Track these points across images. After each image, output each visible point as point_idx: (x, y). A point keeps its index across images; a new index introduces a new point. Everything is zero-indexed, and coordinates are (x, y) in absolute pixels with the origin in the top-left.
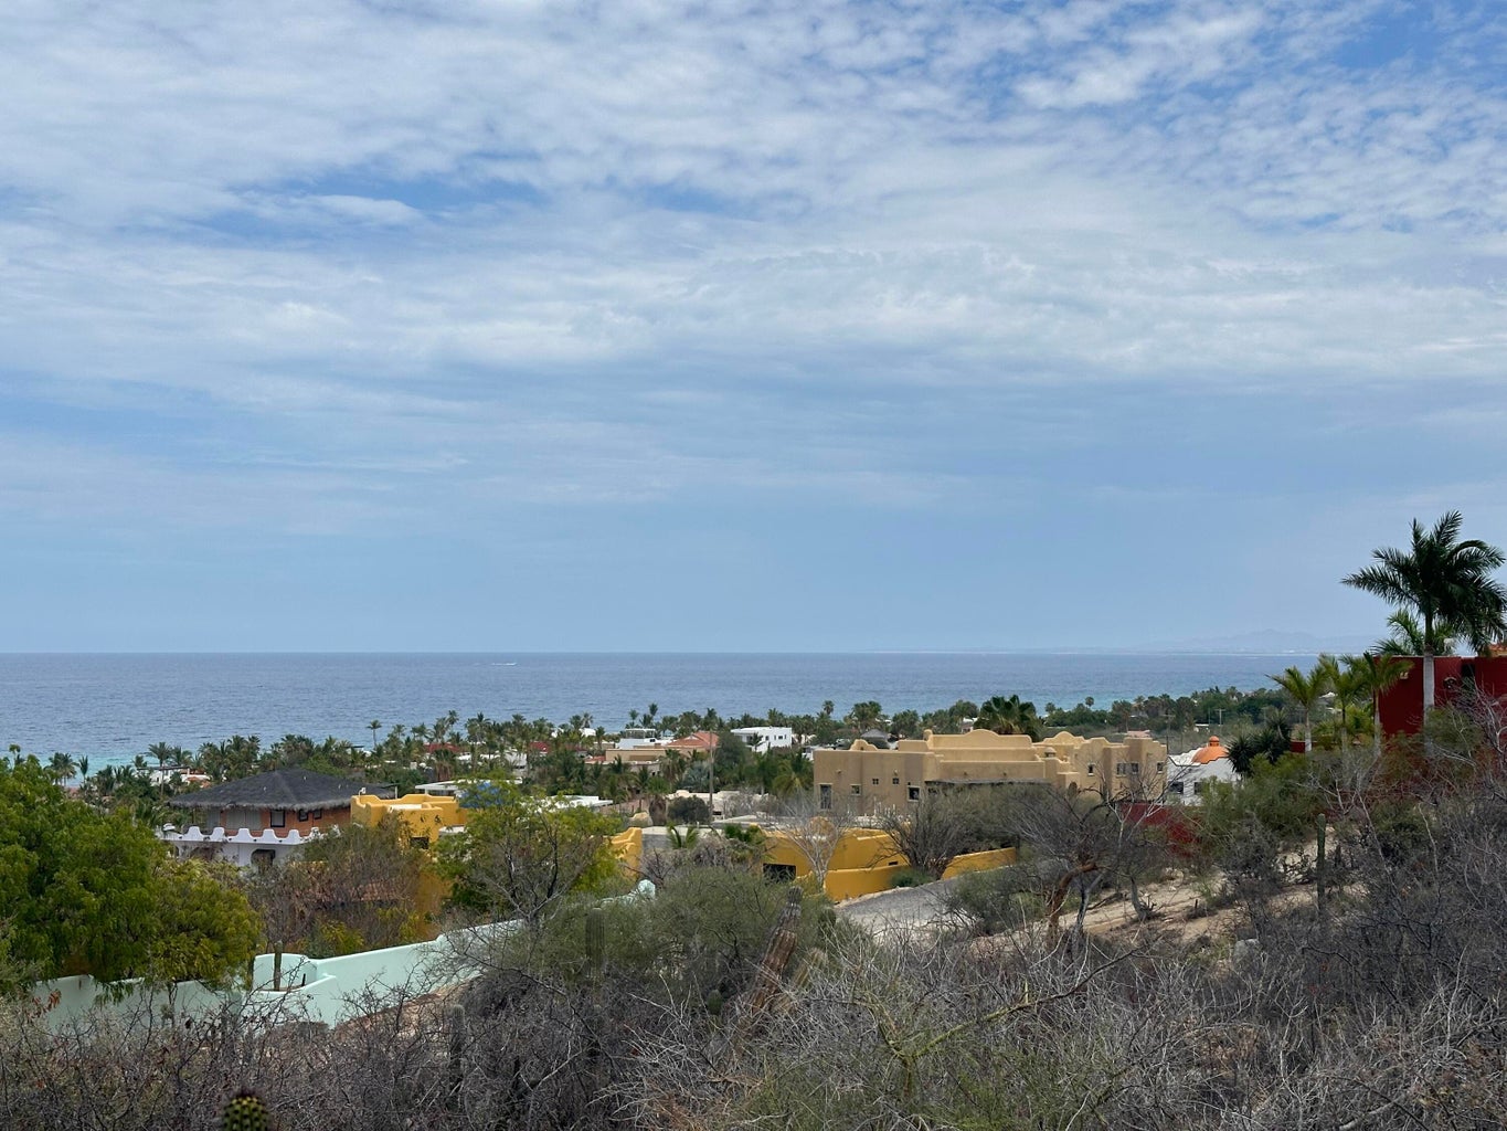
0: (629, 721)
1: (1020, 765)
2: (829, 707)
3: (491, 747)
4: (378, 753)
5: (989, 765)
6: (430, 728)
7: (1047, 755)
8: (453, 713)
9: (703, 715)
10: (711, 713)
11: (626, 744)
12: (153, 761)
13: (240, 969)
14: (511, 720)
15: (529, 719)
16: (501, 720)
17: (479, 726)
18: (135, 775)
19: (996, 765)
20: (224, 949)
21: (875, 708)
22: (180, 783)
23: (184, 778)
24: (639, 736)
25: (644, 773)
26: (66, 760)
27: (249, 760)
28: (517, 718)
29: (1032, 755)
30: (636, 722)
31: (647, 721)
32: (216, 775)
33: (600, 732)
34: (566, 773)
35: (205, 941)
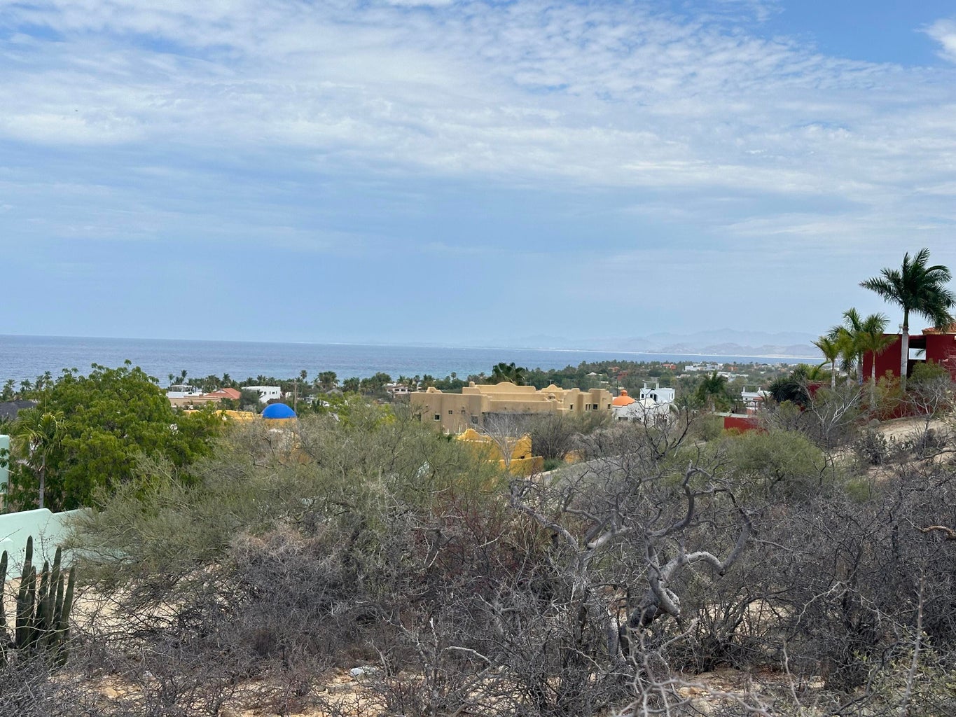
1: (538, 403)
2: (304, 374)
5: (519, 403)
7: (550, 398)
8: (48, 373)
9: (221, 377)
10: (226, 377)
19: (524, 404)
24: (179, 390)
29: (542, 397)
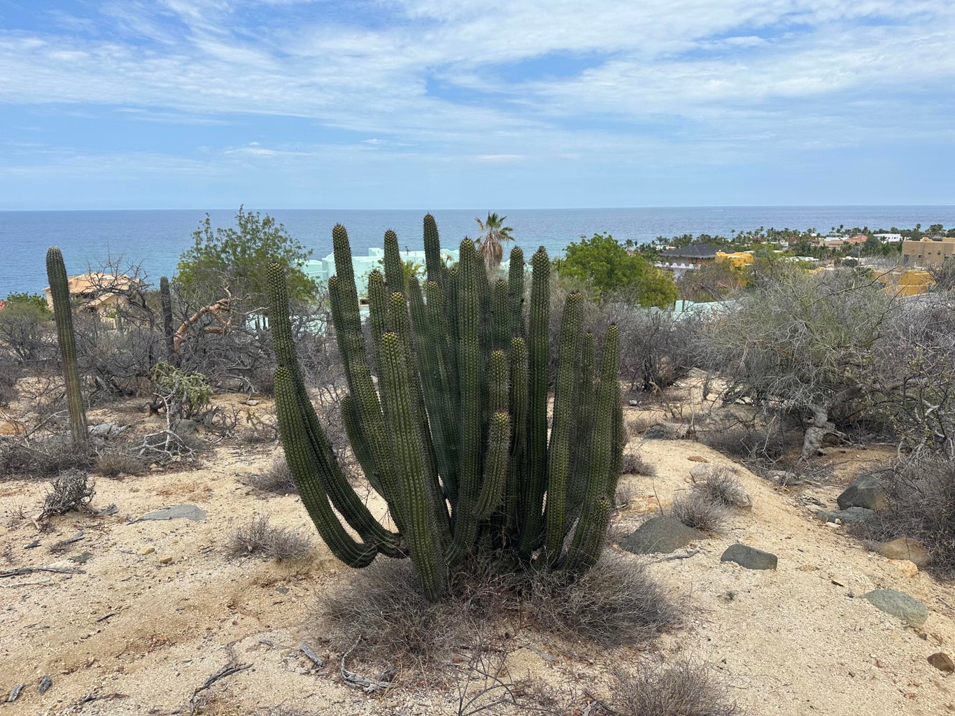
0: (831, 230)
2: (919, 226)
3: (775, 239)
4: (734, 240)
6: (753, 232)
9: (862, 228)
10: (866, 228)
11: (828, 239)
12: (658, 242)
13: (671, 304)
14: (784, 230)
15: (791, 230)
16: (780, 230)
17: (771, 231)
18: (652, 246)
20: (665, 298)
21: (940, 227)
22: (665, 249)
23: (667, 248)
24: (834, 236)
25: (834, 250)
26: (631, 241)
27: (688, 242)
28: (786, 229)
30: (834, 231)
31: (838, 231)
32: (678, 247)
33: (818, 235)
34: (803, 249)
35: (660, 295)
